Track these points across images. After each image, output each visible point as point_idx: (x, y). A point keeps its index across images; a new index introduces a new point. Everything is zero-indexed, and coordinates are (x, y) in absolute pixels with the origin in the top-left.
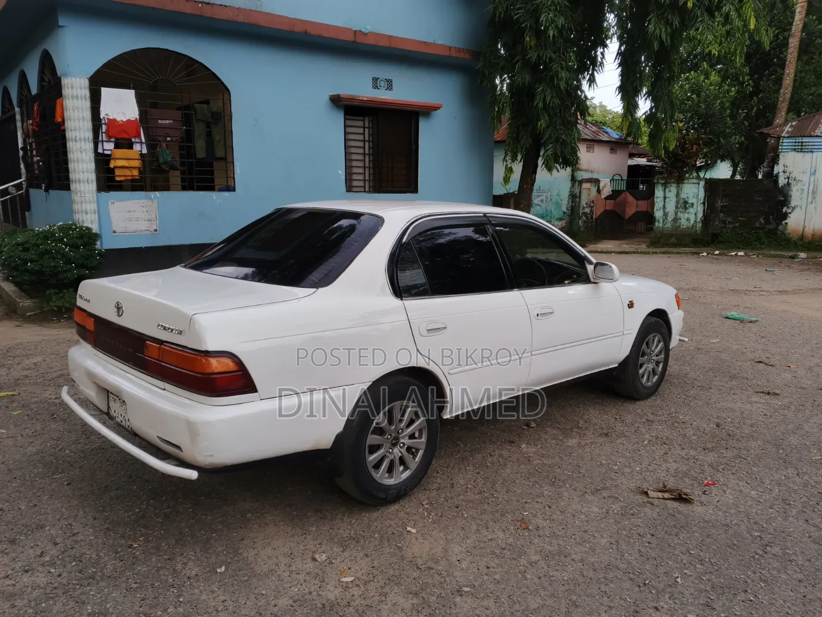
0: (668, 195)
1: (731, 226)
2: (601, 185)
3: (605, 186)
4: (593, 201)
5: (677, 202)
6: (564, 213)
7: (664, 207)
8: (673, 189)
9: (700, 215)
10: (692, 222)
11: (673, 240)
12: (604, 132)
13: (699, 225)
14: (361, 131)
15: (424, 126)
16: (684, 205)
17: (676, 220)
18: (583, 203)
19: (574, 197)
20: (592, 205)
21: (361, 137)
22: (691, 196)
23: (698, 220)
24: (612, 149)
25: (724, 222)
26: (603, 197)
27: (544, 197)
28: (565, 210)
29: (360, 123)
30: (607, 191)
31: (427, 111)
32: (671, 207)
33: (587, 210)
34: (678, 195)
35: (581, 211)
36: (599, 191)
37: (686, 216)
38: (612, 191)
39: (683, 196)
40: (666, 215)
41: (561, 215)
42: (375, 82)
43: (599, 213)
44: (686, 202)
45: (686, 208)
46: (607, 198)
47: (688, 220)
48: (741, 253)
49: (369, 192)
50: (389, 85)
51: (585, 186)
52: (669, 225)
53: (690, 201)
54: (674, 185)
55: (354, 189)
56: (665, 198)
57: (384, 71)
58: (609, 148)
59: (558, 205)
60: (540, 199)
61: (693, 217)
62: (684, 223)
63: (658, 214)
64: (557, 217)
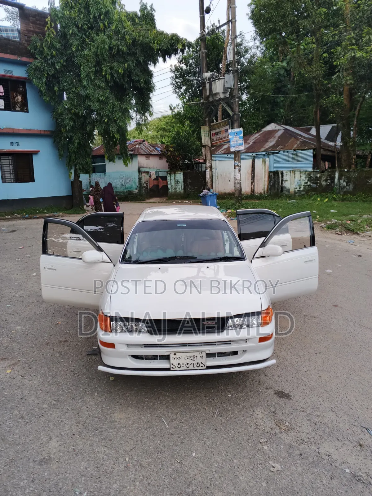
0: (172, 178)
1: (193, 191)
2: (151, 174)
3: (153, 174)
4: (147, 181)
5: (175, 181)
6: (137, 186)
7: (171, 184)
8: (173, 175)
9: (183, 186)
10: (181, 189)
11: (175, 197)
12: (156, 150)
13: (183, 190)
14: (8, 161)
15: (35, 158)
16: (177, 182)
17: (175, 188)
18: (143, 182)
19: (140, 179)
20: (147, 183)
21: (8, 163)
22: (179, 178)
23: (182, 188)
24: (160, 158)
25: (191, 189)
26: (152, 179)
27: (130, 179)
28: (138, 185)
29: (8, 159)
30: (154, 176)
31: (36, 153)
32: (173, 184)
33: (145, 185)
34: (175, 179)
35: (143, 186)
36: (150, 177)
37: (178, 187)
38: (156, 176)
39: (177, 179)
40: (172, 186)
41: (136, 187)
42: (12, 144)
43: (151, 186)
44: (178, 181)
45: (178, 184)
46: (154, 180)
47: (179, 188)
48: (187, 202)
49: (13, 183)
50: (18, 144)
51: (143, 174)
52: (173, 191)
53: (179, 181)
54: (173, 174)
55: (7, 182)
56: (171, 180)
57: (15, 140)
58: (158, 158)
59: (135, 183)
60: (128, 180)
61: (180, 187)
62: (178, 190)
63: (169, 186)
64: (135, 188)
